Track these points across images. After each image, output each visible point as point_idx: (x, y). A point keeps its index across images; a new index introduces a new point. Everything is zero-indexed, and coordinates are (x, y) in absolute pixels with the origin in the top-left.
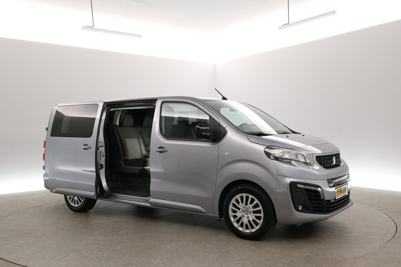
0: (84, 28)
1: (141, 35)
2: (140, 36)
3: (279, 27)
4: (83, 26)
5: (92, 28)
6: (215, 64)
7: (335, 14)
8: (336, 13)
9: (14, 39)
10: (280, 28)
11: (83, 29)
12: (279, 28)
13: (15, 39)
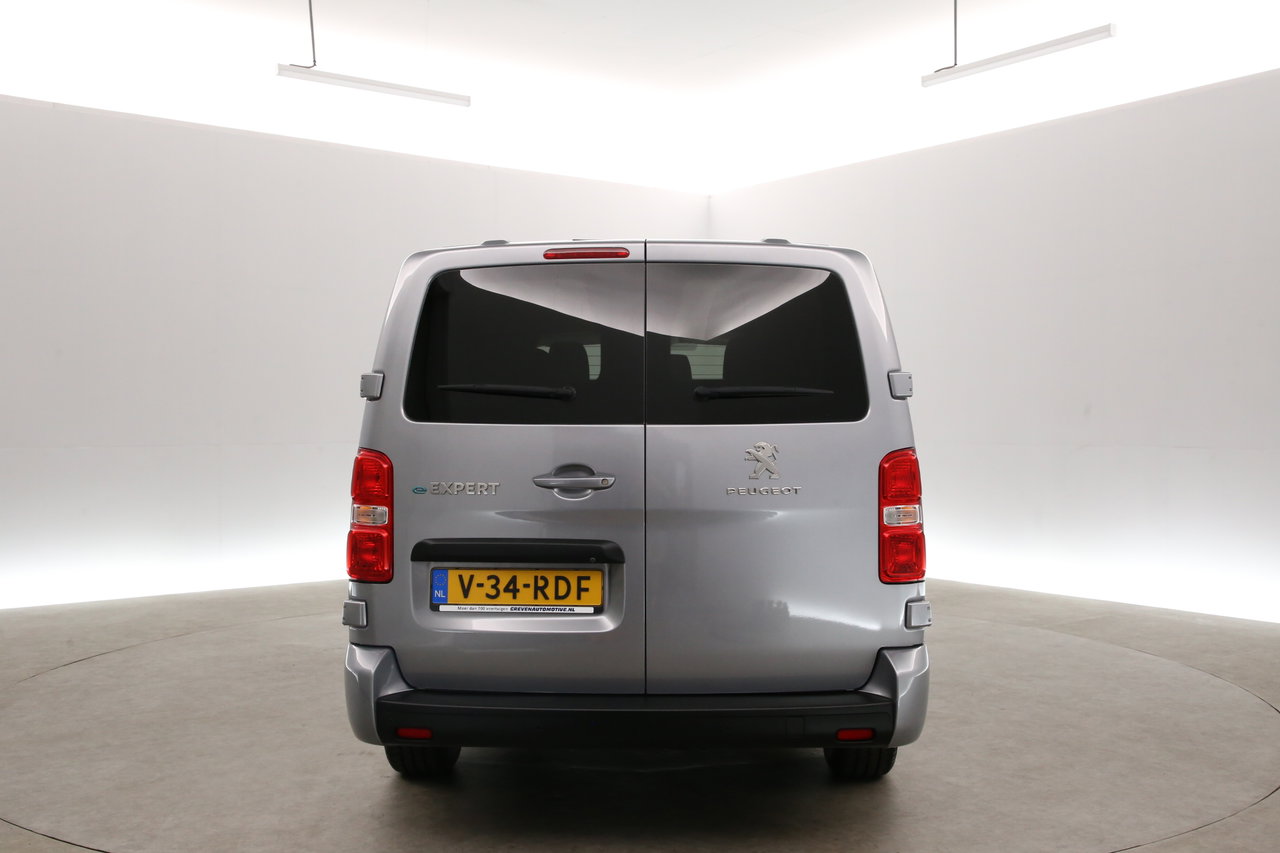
0: (283, 70)
1: (469, 97)
2: (466, 101)
3: (923, 78)
4: (279, 65)
7: (1110, 35)
8: (1112, 33)
10: (926, 81)
11: (279, 74)
12: (922, 81)
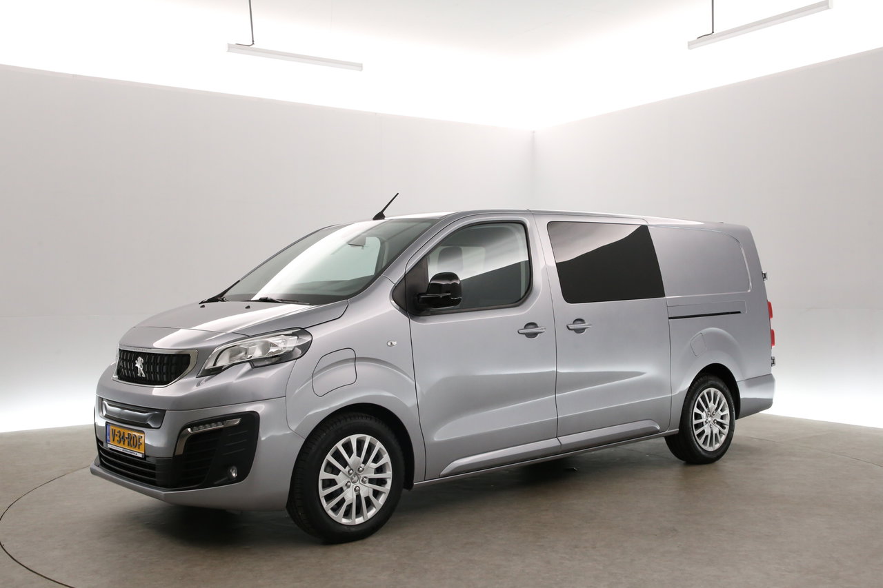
0: (231, 48)
1: (362, 64)
2: (359, 67)
3: (689, 42)
4: (228, 44)
5: (248, 48)
6: (534, 132)
7: (828, 8)
8: (830, 6)
9: (74, 76)
10: (691, 45)
11: (228, 51)
12: (689, 45)
13: (76, 76)
